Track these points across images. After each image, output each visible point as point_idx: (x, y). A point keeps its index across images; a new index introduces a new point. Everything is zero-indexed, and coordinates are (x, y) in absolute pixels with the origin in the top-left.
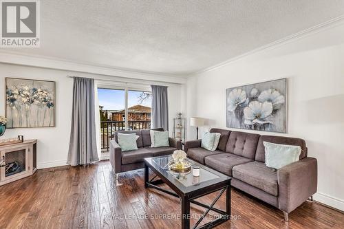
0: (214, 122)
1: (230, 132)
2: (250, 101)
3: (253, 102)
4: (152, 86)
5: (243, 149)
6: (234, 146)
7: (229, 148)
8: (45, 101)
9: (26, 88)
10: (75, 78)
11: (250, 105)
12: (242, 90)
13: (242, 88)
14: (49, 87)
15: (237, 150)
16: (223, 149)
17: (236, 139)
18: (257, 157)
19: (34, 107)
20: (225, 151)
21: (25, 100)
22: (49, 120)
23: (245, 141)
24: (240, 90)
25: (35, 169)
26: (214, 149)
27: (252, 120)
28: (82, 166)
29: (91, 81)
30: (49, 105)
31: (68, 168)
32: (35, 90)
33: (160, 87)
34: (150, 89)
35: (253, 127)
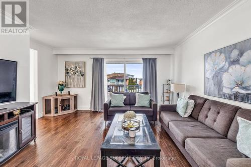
0: (194, 89)
1: (206, 100)
2: (229, 66)
3: (233, 66)
4: (143, 59)
5: (215, 121)
6: (207, 117)
7: (201, 117)
8: (80, 73)
9: (73, 66)
10: (93, 58)
11: (230, 70)
12: (221, 53)
13: (221, 51)
14: (82, 65)
15: (208, 121)
16: (196, 117)
17: (210, 109)
18: (230, 134)
19: (76, 76)
20: (197, 120)
21: (72, 73)
22: (82, 84)
23: (219, 113)
24: (218, 54)
25: (76, 110)
26: (187, 115)
27: (232, 89)
28: (97, 111)
29: (102, 59)
30: (82, 75)
31: (90, 112)
32: (76, 67)
33: (150, 59)
34: (142, 61)
35: (233, 97)
